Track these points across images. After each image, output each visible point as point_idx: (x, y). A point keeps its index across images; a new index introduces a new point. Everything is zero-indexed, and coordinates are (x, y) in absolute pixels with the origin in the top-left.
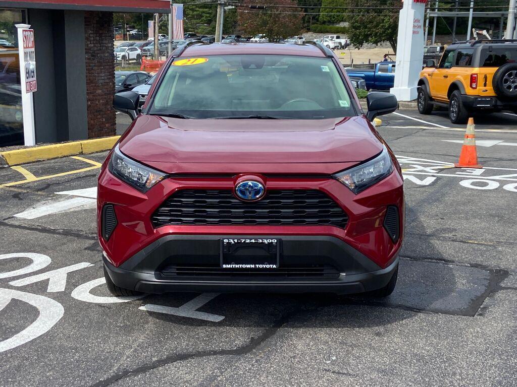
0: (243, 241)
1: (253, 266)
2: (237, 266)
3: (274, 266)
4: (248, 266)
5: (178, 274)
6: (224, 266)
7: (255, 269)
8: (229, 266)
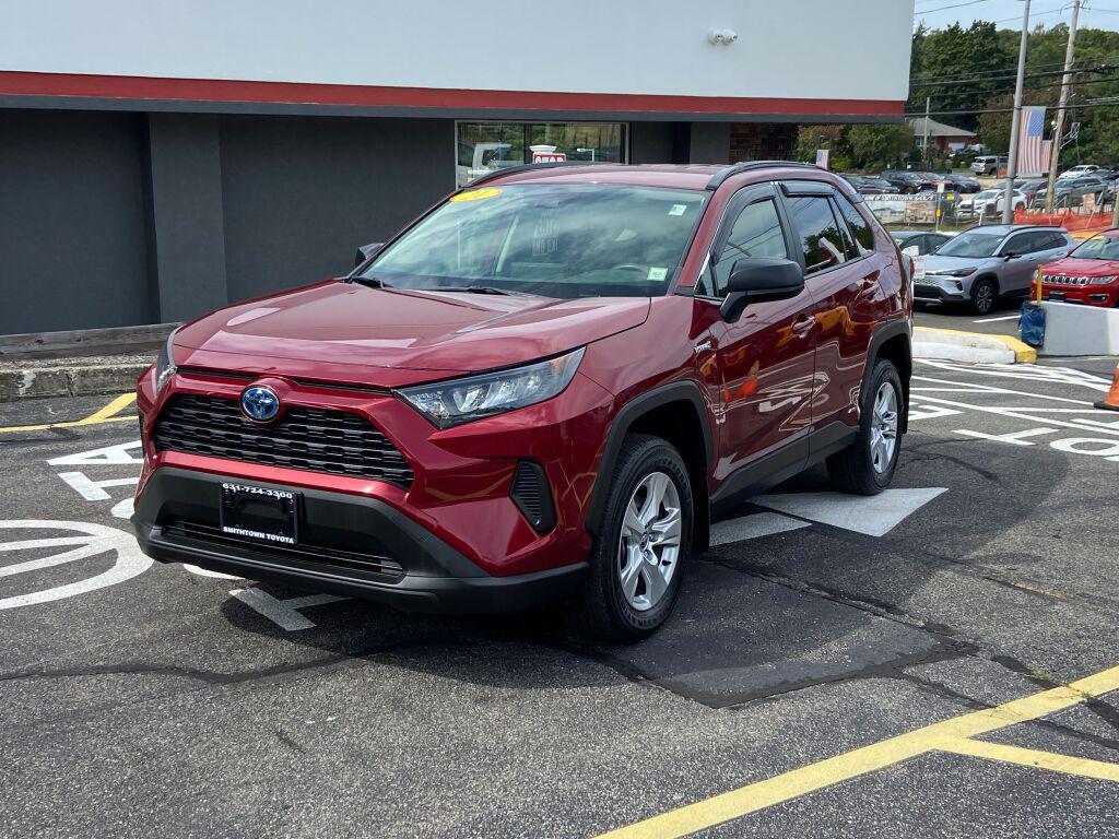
0: (248, 489)
1: (262, 535)
2: (242, 532)
3: (291, 541)
4: (257, 534)
5: (188, 534)
6: (226, 529)
7: (265, 540)
8: (231, 530)
